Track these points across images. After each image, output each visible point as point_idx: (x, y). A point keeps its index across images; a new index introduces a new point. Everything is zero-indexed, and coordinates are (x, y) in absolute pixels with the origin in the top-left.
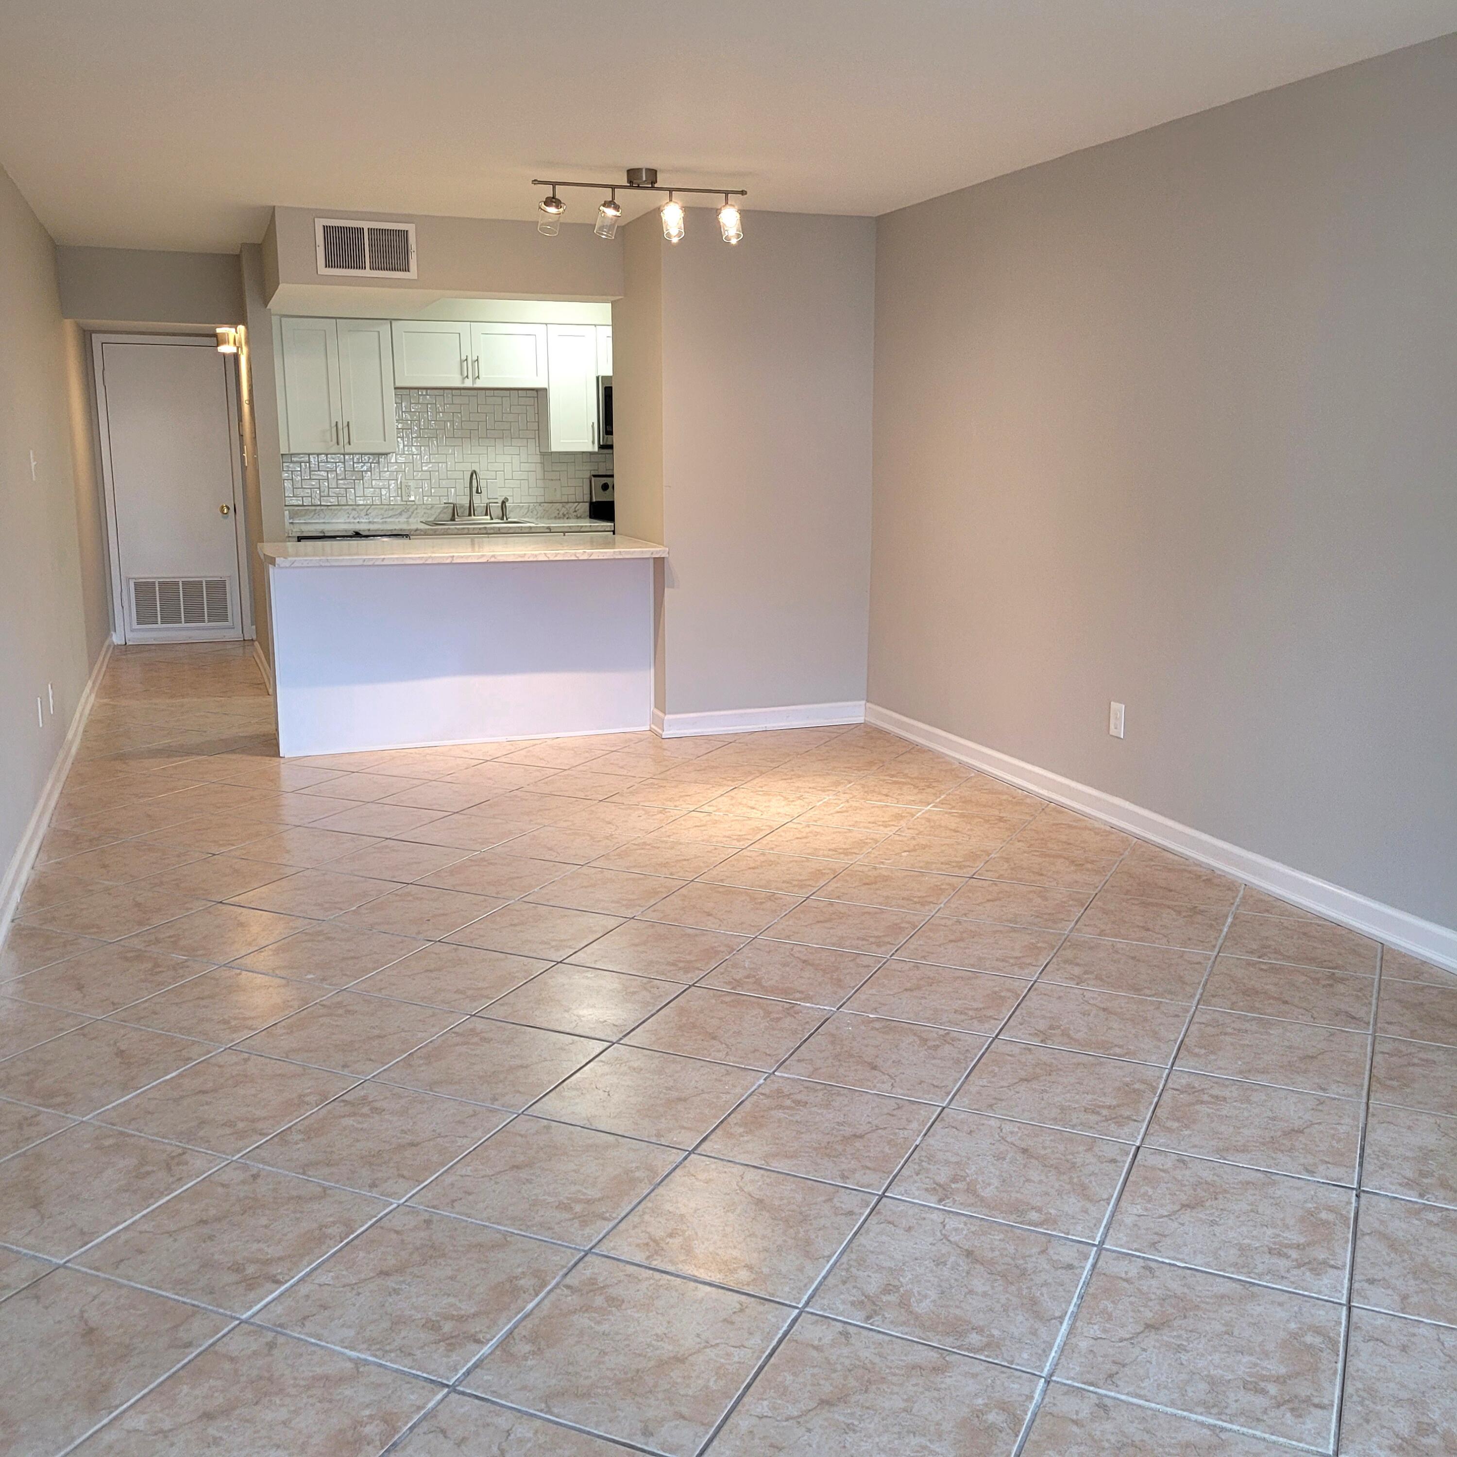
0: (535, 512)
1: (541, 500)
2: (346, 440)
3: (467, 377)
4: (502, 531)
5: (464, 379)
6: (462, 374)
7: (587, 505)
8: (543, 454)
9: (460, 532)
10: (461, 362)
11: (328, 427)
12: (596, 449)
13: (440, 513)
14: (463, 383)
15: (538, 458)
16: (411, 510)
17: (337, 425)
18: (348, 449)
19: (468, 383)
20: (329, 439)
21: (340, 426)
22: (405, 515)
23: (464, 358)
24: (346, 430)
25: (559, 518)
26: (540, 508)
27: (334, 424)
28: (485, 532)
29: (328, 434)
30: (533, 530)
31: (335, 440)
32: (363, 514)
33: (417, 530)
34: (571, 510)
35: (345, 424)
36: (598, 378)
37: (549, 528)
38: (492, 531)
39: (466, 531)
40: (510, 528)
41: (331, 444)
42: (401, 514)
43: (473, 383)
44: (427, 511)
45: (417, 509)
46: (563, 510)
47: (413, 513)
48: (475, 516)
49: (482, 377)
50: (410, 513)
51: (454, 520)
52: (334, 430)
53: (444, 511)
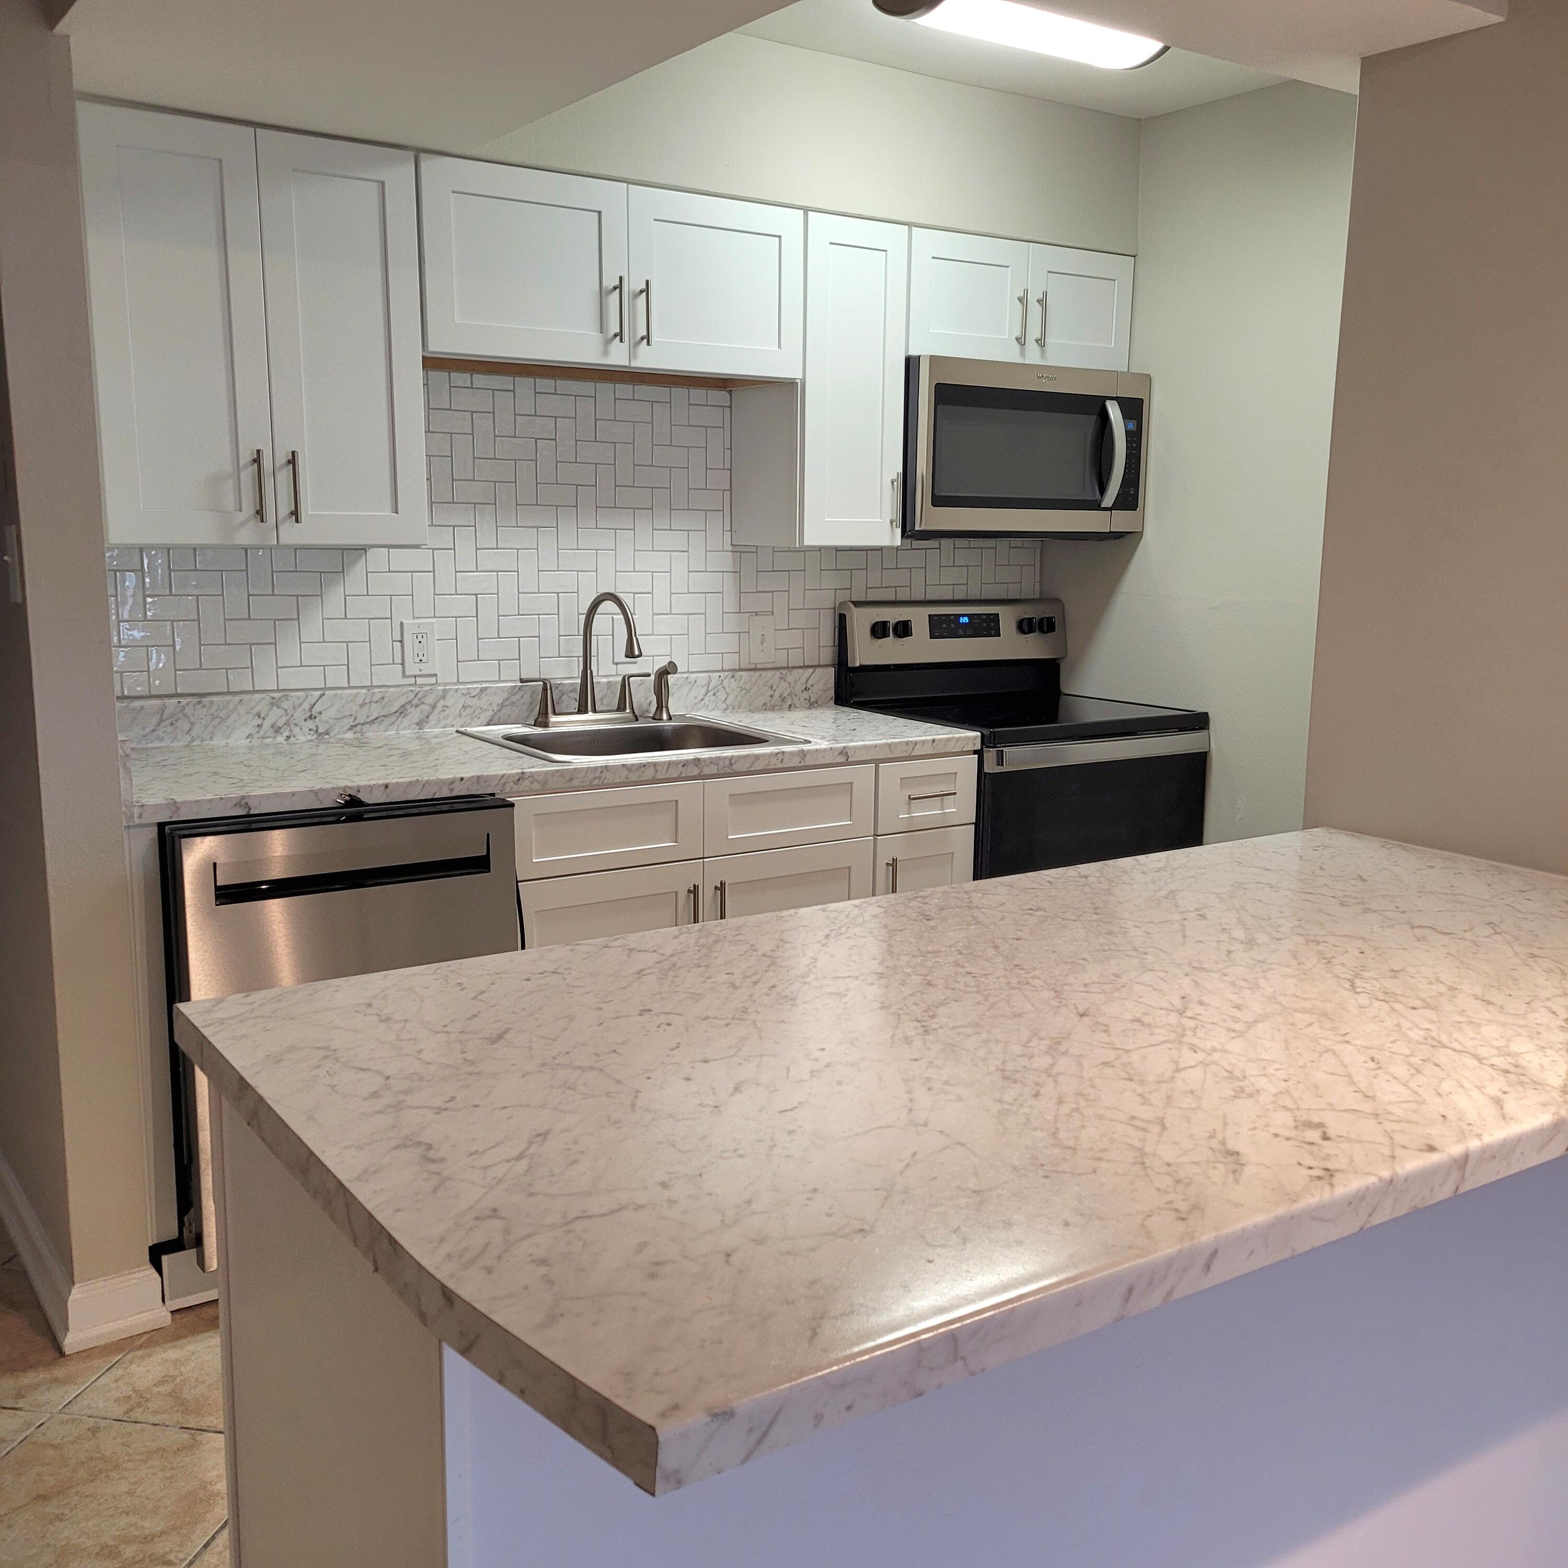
0: (722, 695)
1: (731, 662)
2: (285, 508)
3: (620, 335)
4: (736, 767)
5: (608, 342)
6: (602, 328)
7: (831, 671)
8: (738, 550)
9: (633, 777)
10: (603, 294)
11: (228, 467)
12: (898, 542)
13: (502, 706)
14: (606, 353)
15: (726, 561)
16: (430, 700)
17: (257, 460)
18: (291, 534)
19: (618, 357)
20: (230, 504)
21: (267, 462)
22: (415, 714)
23: (610, 281)
24: (284, 477)
25: (773, 708)
26: (734, 684)
27: (246, 457)
28: (696, 771)
29: (229, 485)
30: (809, 761)
31: (249, 508)
32: (299, 715)
33: (521, 777)
34: (799, 687)
35: (282, 458)
36: (911, 364)
37: (844, 752)
38: (713, 770)
39: (649, 774)
40: (757, 757)
41: (241, 517)
42: (402, 711)
43: (632, 355)
44: (470, 701)
45: (444, 697)
46: (782, 688)
47: (434, 707)
48: (595, 711)
49: (654, 338)
50: (426, 708)
51: (546, 725)
52: (248, 475)
53: (513, 699)
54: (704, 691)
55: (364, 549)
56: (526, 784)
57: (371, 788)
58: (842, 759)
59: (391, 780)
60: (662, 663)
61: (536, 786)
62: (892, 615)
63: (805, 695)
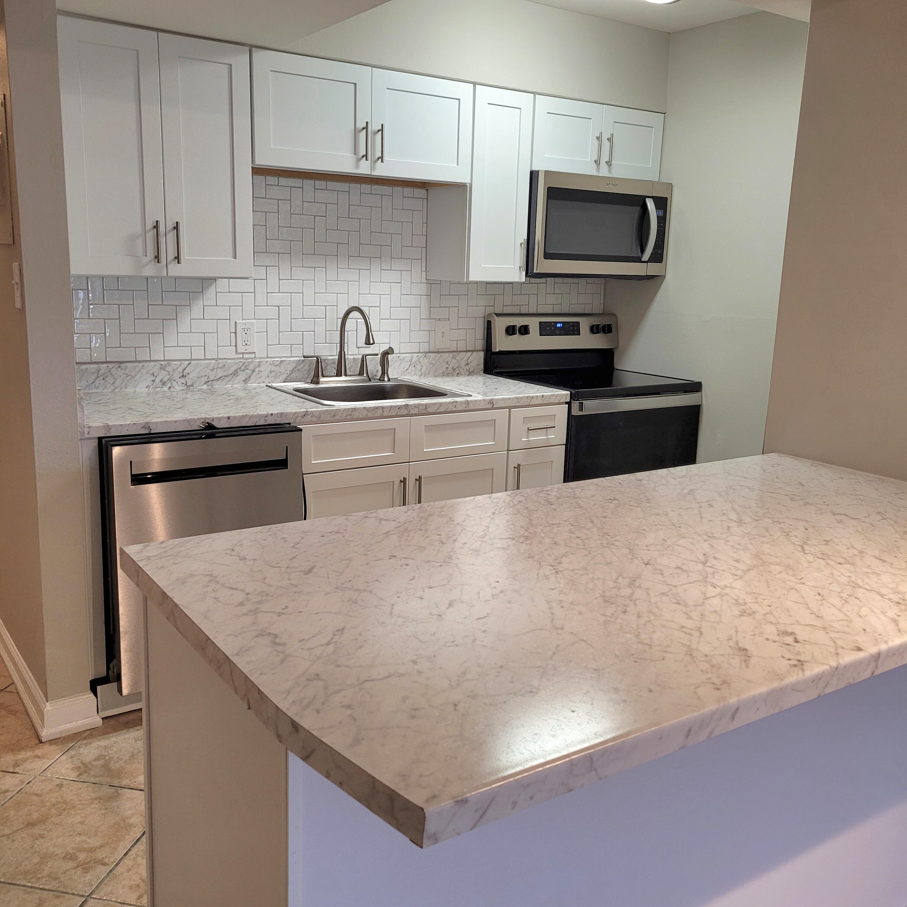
0: (419, 367)
1: (424, 347)
2: (172, 254)
3: (366, 156)
4: (429, 410)
5: (359, 160)
6: (355, 152)
7: (482, 354)
8: (430, 283)
9: (370, 415)
10: (356, 132)
11: (139, 230)
12: (523, 279)
13: (292, 371)
14: (357, 167)
15: (423, 289)
16: (251, 367)
17: (156, 227)
18: (175, 270)
19: (364, 169)
20: (140, 253)
21: (162, 228)
22: (242, 376)
23: (361, 124)
24: (171, 237)
25: (448, 375)
26: (426, 360)
27: (150, 225)
28: (406, 412)
29: (140, 242)
30: (471, 407)
31: (151, 254)
32: (176, 375)
33: (306, 414)
34: (463, 363)
35: (170, 226)
36: (534, 176)
37: (491, 402)
38: (416, 411)
39: (379, 413)
41: (146, 260)
42: (235, 374)
43: (373, 168)
44: (274, 368)
45: (259, 366)
46: (454, 363)
47: (253, 371)
48: (346, 375)
49: (386, 158)
50: (249, 372)
51: (318, 383)
52: (151, 235)
53: (299, 367)
54: (408, 364)
55: (215, 279)
56: (308, 418)
57: (220, 419)
58: (490, 406)
59: (231, 414)
60: (385, 348)
61: (314, 419)
62: (518, 322)
63: (467, 367)
